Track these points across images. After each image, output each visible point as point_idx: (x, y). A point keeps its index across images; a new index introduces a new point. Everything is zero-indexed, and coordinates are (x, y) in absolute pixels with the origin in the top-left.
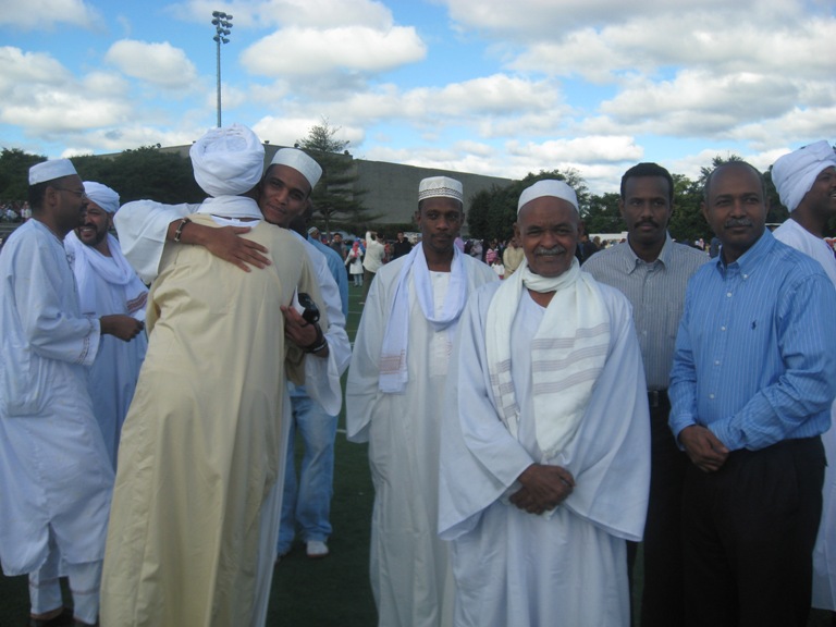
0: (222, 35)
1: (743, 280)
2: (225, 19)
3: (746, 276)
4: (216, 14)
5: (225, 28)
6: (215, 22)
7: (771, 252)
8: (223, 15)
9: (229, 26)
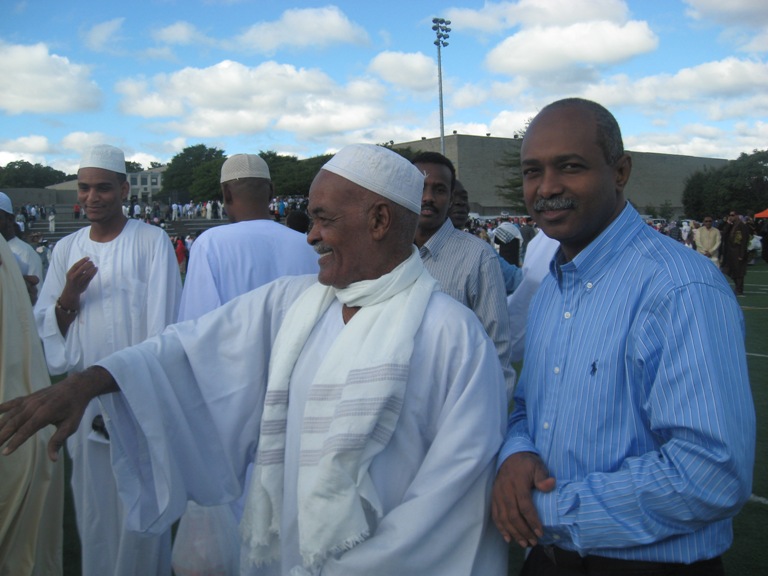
0: (442, 39)
1: (586, 292)
2: (444, 25)
3: (589, 285)
4: (435, 21)
5: (444, 33)
6: (435, 28)
7: (630, 245)
8: (442, 21)
9: (448, 30)
